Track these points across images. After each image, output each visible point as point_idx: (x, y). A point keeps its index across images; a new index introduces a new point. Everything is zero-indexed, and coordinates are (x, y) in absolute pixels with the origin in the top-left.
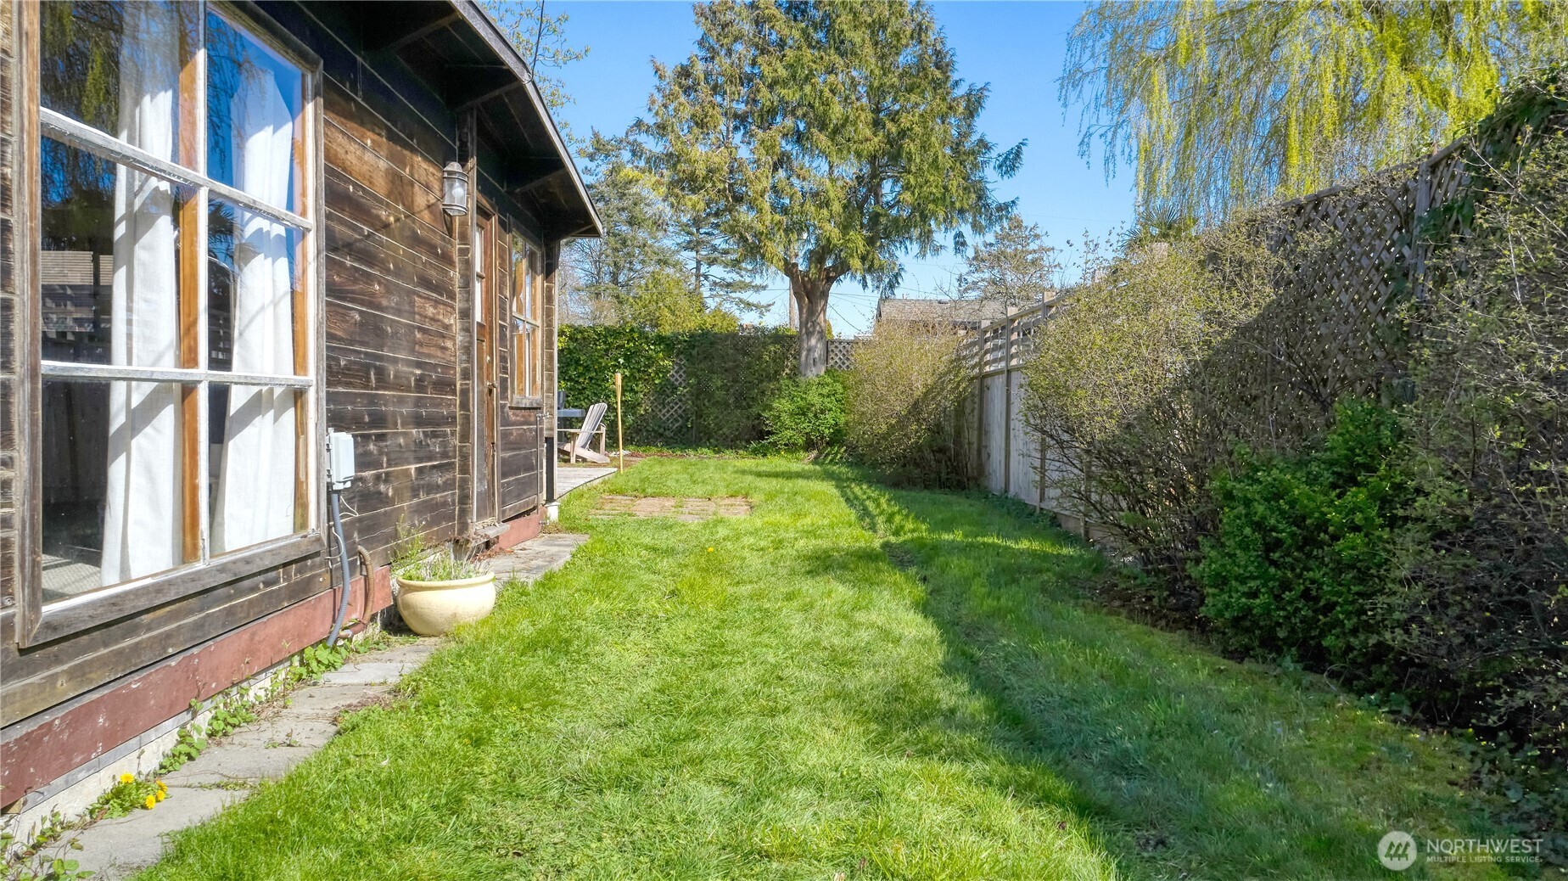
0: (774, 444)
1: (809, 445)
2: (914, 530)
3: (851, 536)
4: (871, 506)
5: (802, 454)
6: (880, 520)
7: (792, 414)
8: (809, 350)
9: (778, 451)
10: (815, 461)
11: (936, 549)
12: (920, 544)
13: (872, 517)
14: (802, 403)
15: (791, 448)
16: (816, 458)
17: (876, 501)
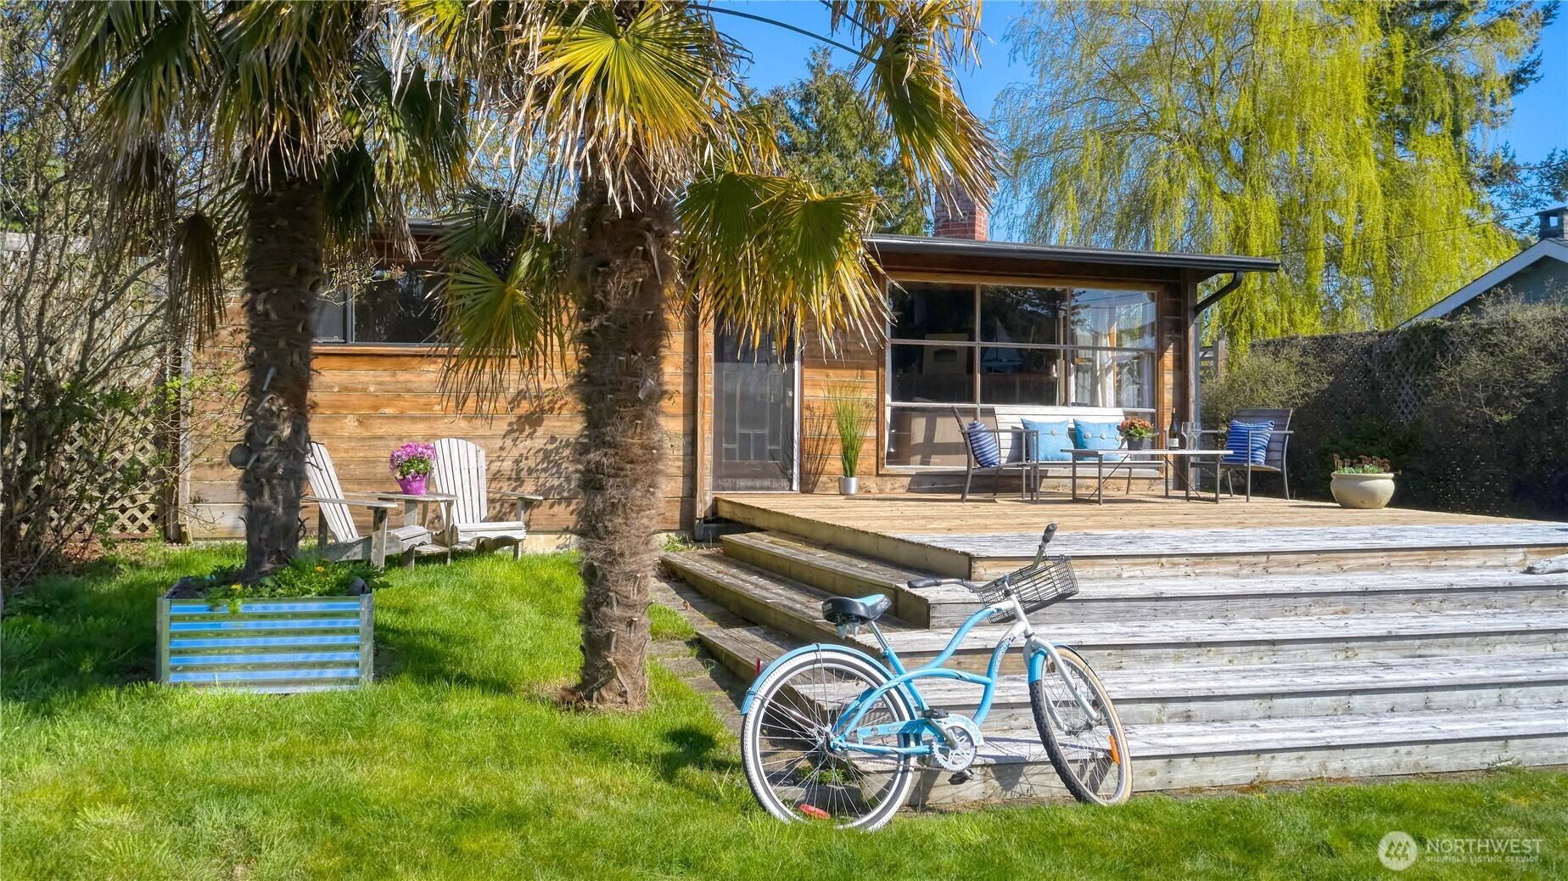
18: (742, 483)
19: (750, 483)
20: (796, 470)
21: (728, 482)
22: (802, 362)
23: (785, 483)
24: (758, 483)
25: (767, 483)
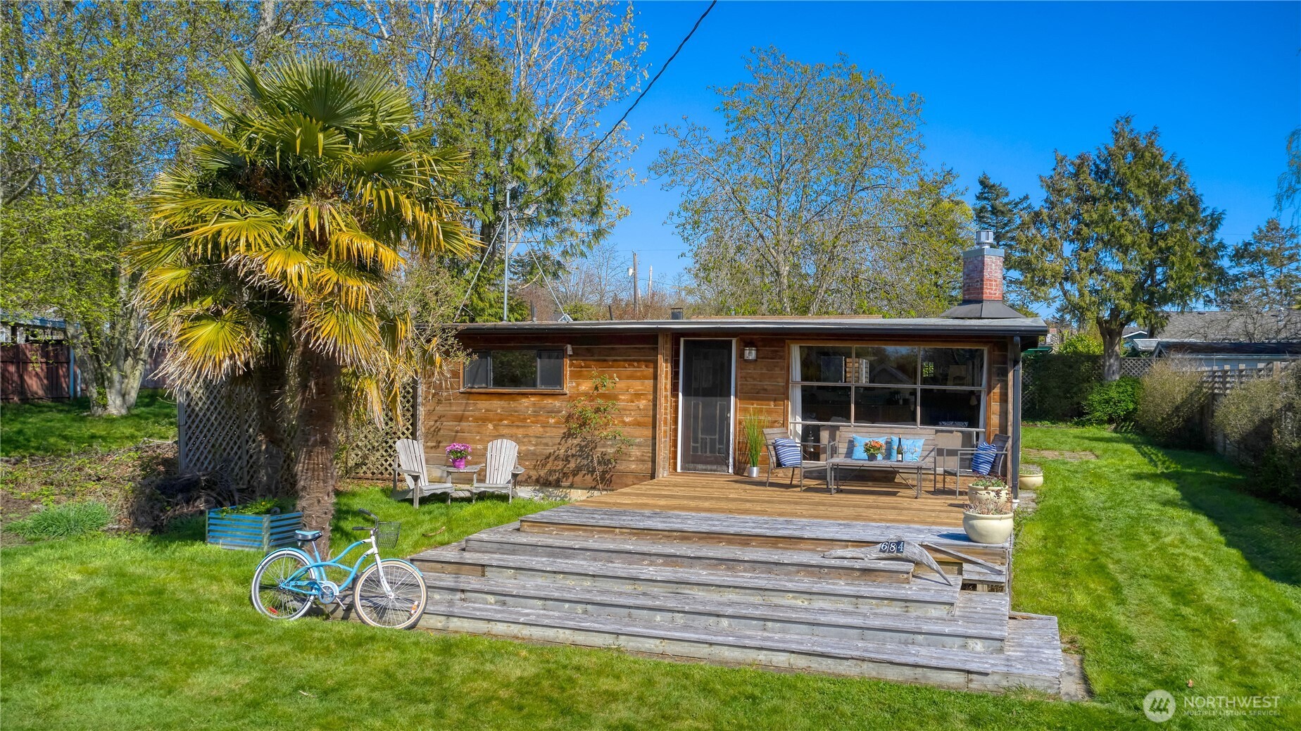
0: (1089, 420)
1: (1110, 421)
2: (1173, 467)
3: (1147, 469)
4: (1154, 457)
5: (1106, 426)
6: (1159, 463)
7: (1100, 403)
8: (1110, 366)
9: (1092, 424)
10: (1115, 431)
11: (1184, 474)
12: (1177, 472)
13: (1155, 462)
14: (1106, 397)
15: (1100, 422)
16: (1116, 428)
17: (1156, 455)
18: (700, 466)
19: (704, 467)
20: (731, 460)
21: (692, 466)
22: (736, 397)
23: (725, 468)
24: (709, 467)
25: (714, 467)
